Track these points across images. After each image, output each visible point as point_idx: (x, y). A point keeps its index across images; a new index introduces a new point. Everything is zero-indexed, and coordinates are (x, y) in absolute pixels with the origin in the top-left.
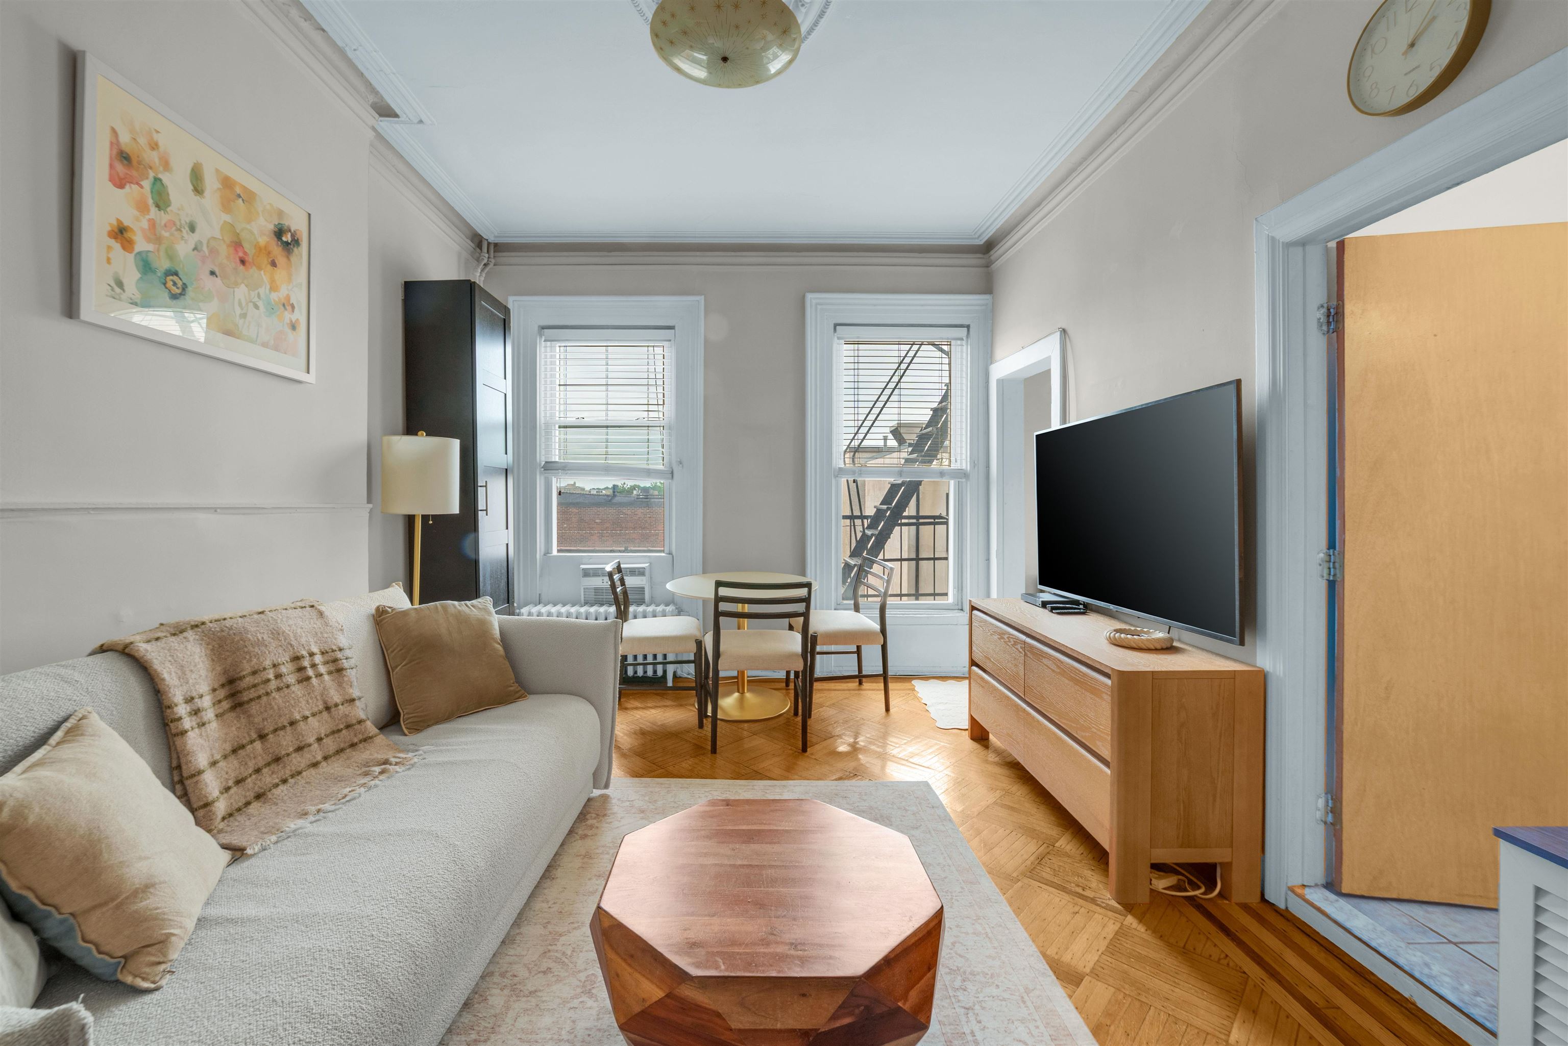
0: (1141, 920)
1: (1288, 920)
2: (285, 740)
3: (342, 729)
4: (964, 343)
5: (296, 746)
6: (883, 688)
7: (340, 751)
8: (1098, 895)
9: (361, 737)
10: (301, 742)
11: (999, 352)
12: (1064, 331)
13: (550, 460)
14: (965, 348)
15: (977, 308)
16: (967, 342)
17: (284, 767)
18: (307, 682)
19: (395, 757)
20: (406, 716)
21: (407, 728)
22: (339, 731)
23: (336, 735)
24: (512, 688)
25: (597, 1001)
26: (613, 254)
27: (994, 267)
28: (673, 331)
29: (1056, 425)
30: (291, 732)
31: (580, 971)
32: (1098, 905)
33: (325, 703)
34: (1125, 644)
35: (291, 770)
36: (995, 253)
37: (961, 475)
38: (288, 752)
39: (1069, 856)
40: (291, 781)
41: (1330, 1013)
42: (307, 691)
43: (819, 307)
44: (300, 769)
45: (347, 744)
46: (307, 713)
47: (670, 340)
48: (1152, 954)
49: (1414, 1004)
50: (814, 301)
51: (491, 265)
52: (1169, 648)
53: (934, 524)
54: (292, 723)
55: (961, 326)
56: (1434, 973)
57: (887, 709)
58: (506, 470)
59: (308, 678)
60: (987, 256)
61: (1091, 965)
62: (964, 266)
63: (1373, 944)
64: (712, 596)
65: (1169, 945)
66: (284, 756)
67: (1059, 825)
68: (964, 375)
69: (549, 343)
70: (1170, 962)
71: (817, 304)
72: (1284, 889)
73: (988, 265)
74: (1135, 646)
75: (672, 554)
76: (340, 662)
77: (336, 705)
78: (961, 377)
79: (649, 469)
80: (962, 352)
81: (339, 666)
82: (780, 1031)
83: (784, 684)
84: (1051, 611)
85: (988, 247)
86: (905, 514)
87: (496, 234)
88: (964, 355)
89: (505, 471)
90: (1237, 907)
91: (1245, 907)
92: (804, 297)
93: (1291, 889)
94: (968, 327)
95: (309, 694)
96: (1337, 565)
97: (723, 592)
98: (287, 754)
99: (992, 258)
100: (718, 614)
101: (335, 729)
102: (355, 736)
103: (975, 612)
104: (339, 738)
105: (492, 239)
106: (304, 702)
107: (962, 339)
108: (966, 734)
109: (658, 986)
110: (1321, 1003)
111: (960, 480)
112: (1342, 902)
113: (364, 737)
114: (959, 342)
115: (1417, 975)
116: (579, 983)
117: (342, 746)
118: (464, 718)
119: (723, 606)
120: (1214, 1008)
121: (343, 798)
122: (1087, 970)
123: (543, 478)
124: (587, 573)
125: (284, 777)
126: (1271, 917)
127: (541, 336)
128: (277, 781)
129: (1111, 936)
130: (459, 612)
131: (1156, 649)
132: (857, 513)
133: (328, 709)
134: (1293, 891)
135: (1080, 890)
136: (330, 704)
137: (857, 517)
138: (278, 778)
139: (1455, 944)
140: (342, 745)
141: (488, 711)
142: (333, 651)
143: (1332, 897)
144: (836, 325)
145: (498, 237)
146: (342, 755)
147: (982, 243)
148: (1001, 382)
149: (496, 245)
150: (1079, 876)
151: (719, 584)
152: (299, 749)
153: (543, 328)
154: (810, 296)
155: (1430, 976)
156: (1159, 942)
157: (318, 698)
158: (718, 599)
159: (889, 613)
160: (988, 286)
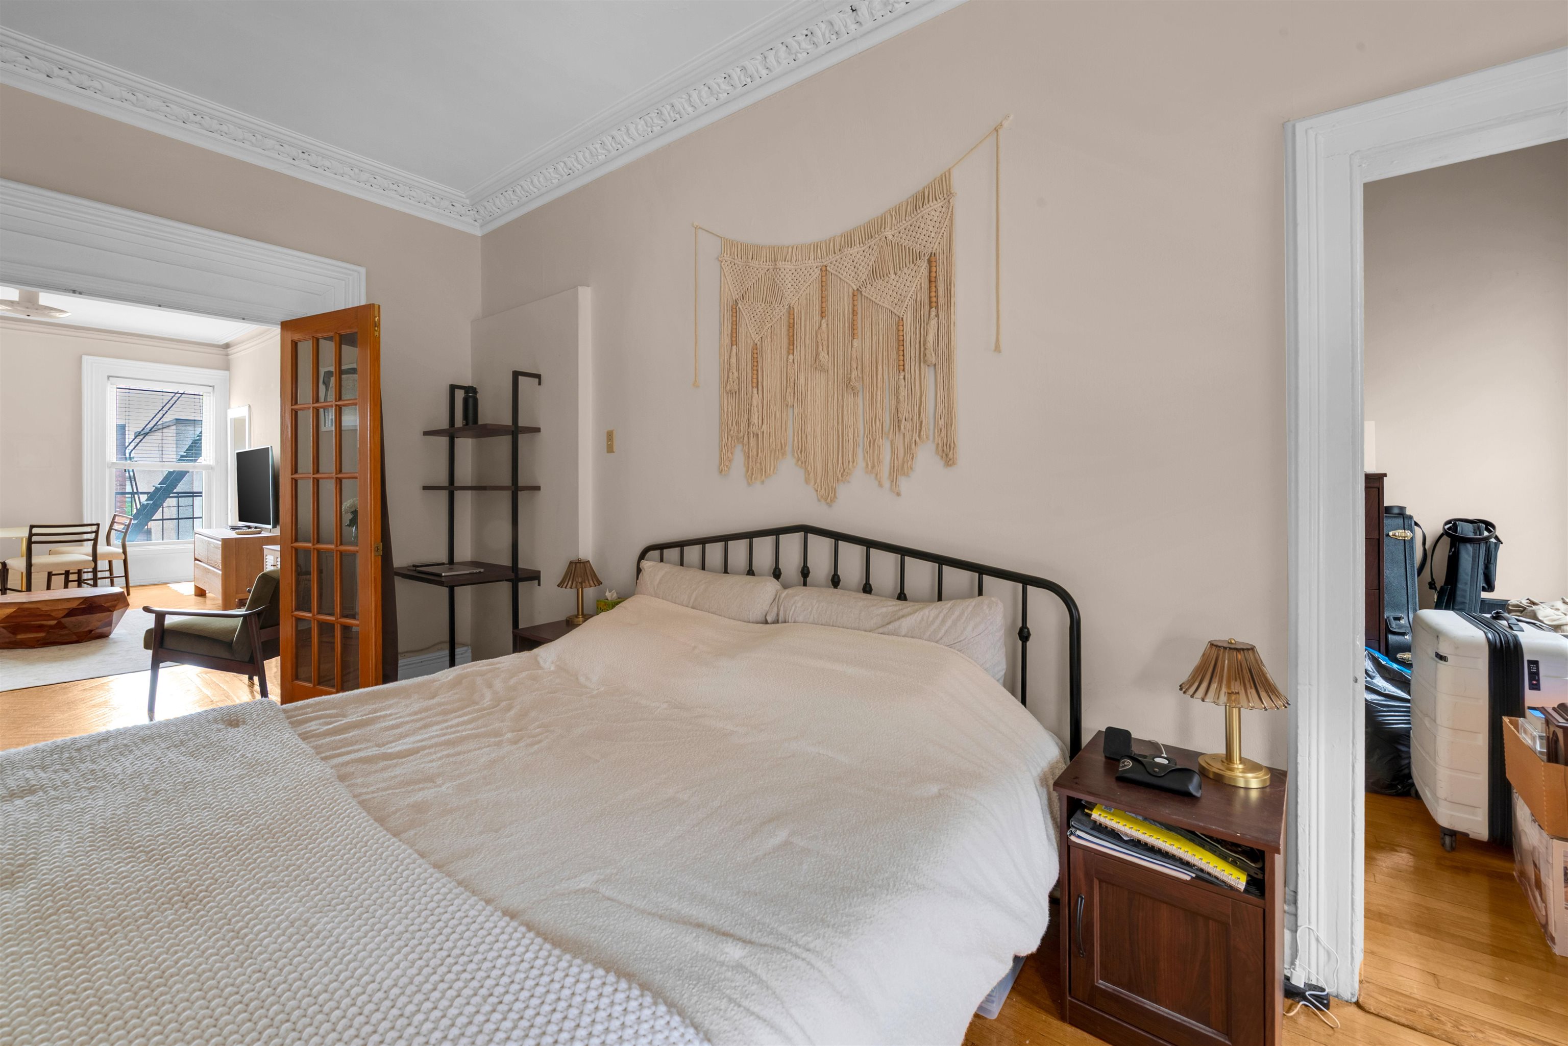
4: (211, 395)
11: (232, 404)
12: (250, 406)
14: (211, 398)
15: (218, 377)
16: (213, 395)
27: (230, 357)
36: (230, 350)
37: (209, 468)
43: (94, 364)
50: (90, 361)
53: (193, 496)
55: (207, 386)
60: (225, 351)
62: (208, 354)
64: (26, 533)
68: (211, 413)
71: (92, 363)
73: (227, 355)
78: (209, 414)
80: (210, 400)
85: (227, 346)
86: (175, 491)
88: (212, 402)
92: (81, 357)
94: (213, 387)
97: (35, 531)
99: (229, 353)
100: (30, 543)
107: (208, 393)
111: (210, 471)
119: (34, 539)
132: (135, 491)
137: (136, 493)
144: (109, 377)
147: (223, 343)
148: (234, 420)
151: (32, 527)
154: (85, 358)
158: (31, 535)
160: (227, 367)
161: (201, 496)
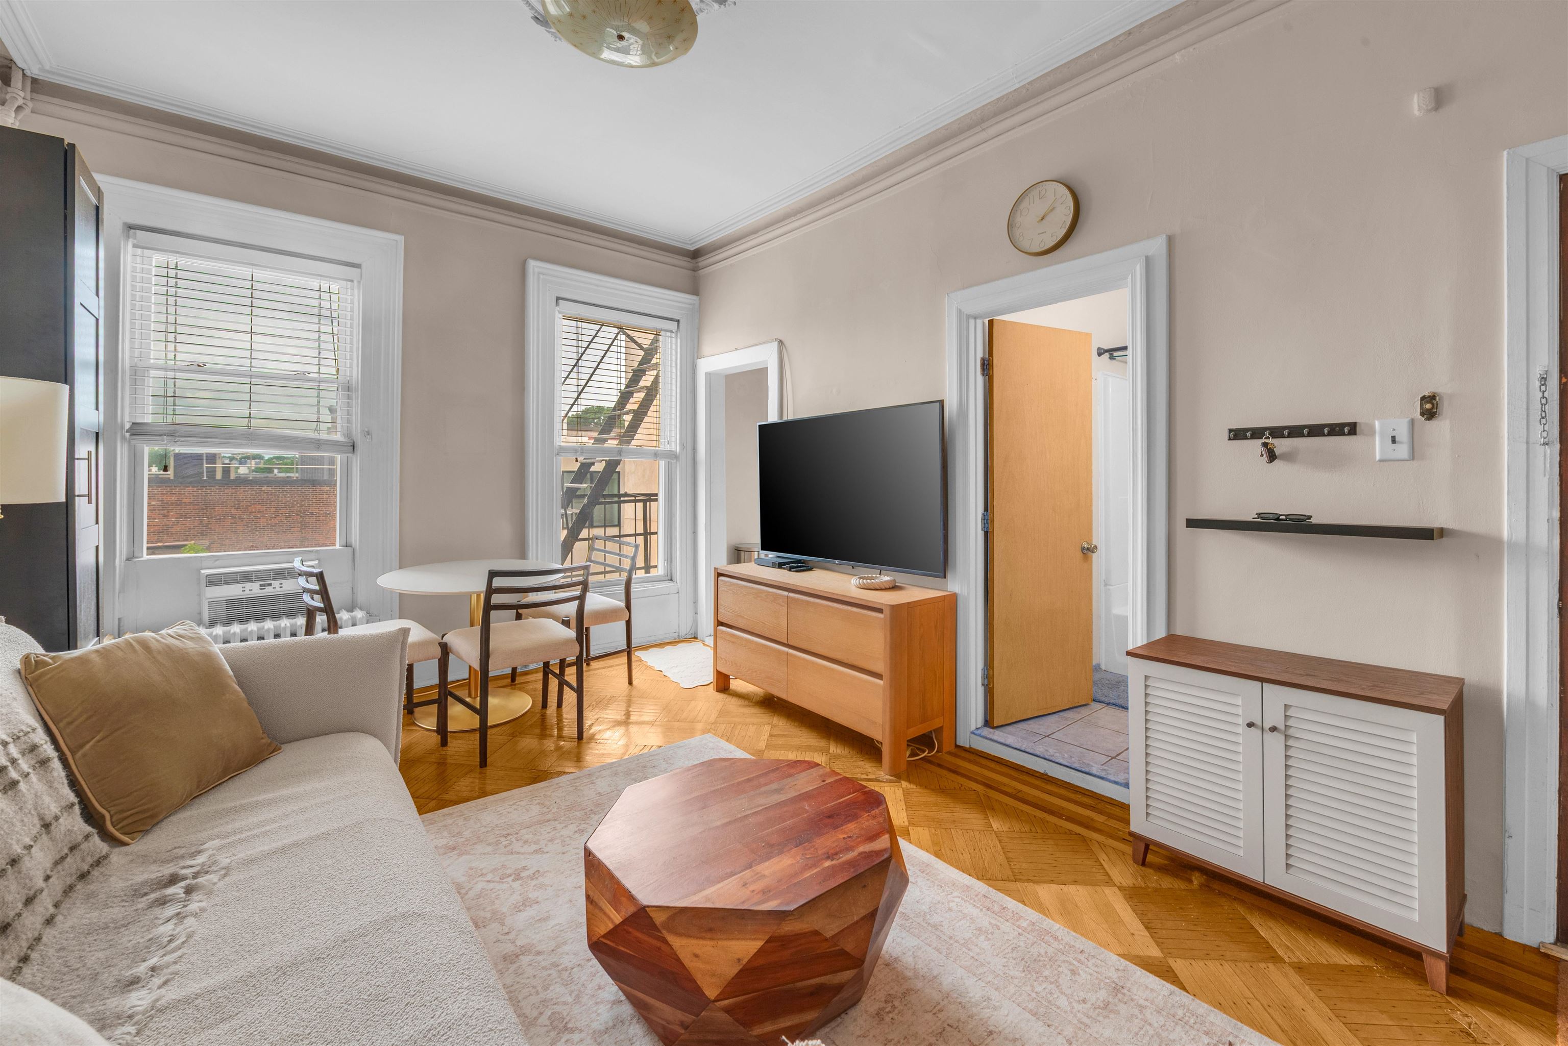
0: (910, 782)
1: (973, 753)
2: (9, 892)
3: (67, 854)
4: (674, 335)
5: (24, 899)
6: (626, 661)
7: (69, 890)
8: (877, 776)
9: (90, 860)
10: (30, 890)
11: (706, 349)
12: (781, 342)
13: (138, 421)
14: (674, 340)
15: (683, 305)
16: (677, 335)
17: (17, 938)
18: (14, 791)
19: (184, 867)
20: (114, 819)
21: (125, 834)
22: (63, 859)
23: (60, 867)
24: (264, 741)
25: (581, 1031)
26: (265, 152)
27: (701, 273)
28: (359, 270)
29: (773, 417)
30: (14, 877)
31: (536, 1019)
32: (882, 782)
33: (42, 819)
34: (872, 587)
35: (28, 939)
36: (702, 262)
37: (671, 456)
38: (17, 911)
39: (843, 757)
40: (34, 955)
41: (1020, 795)
42: (17, 805)
43: (541, 276)
44: (36, 934)
45: (74, 877)
46: (27, 841)
47: (352, 281)
48: (930, 799)
49: (1046, 775)
50: (536, 270)
51: (27, 111)
52: (894, 587)
54: (14, 862)
55: (672, 320)
56: (1052, 753)
57: (630, 683)
58: (97, 434)
59: (14, 784)
60: (694, 261)
61: (906, 819)
62: (675, 266)
63: (1023, 749)
64: (482, 587)
65: (933, 790)
66: (13, 920)
67: (823, 738)
68: (674, 365)
69: (139, 251)
70: (940, 800)
71: (539, 273)
72: (969, 733)
73: (695, 269)
74: (878, 587)
75: (351, 546)
76: (41, 749)
77: (57, 818)
78: (671, 366)
79: (319, 440)
80: (671, 343)
81: (42, 756)
82: (857, 922)
83: (510, 680)
84: (790, 570)
85: (696, 255)
87: (47, 67)
88: (674, 346)
89: (95, 435)
90: (947, 755)
91: (950, 753)
92: (525, 262)
93: (972, 733)
94: (678, 321)
95: (21, 808)
96: (989, 521)
97: (498, 582)
98: (16, 914)
99: (700, 264)
100: (489, 607)
101: (58, 857)
102: (83, 860)
103: (721, 578)
104: (63, 870)
105: (34, 71)
106: (18, 824)
107: (672, 332)
108: (711, 689)
109: (753, 940)
110: (1014, 792)
111: (669, 460)
112: (997, 732)
113: (95, 859)
114: (668, 334)
115: (1047, 757)
116: (546, 1029)
117: (68, 883)
118: (203, 799)
119: (496, 599)
120: (976, 815)
121: (170, 941)
122: (906, 823)
123: (126, 446)
124: (213, 581)
125: (22, 954)
126: (963, 754)
127: (128, 237)
128: (14, 963)
129: (902, 798)
130: (168, 646)
131: (890, 588)
133: (46, 826)
134: (974, 734)
135: (866, 777)
136: (48, 818)
138: (13, 958)
139: (1048, 736)
140: (69, 881)
141: (235, 778)
142: (27, 734)
143: (992, 730)
144: (558, 299)
145: (49, 72)
146: (73, 895)
147: (692, 249)
148: (708, 375)
149: (34, 81)
150: (858, 767)
151: (493, 574)
152: (29, 901)
153: (130, 227)
154: (534, 266)
155: (1052, 756)
156: (927, 791)
157: (33, 812)
158: (491, 591)
159: (634, 588)
160: (694, 288)
161: (656, 500)
